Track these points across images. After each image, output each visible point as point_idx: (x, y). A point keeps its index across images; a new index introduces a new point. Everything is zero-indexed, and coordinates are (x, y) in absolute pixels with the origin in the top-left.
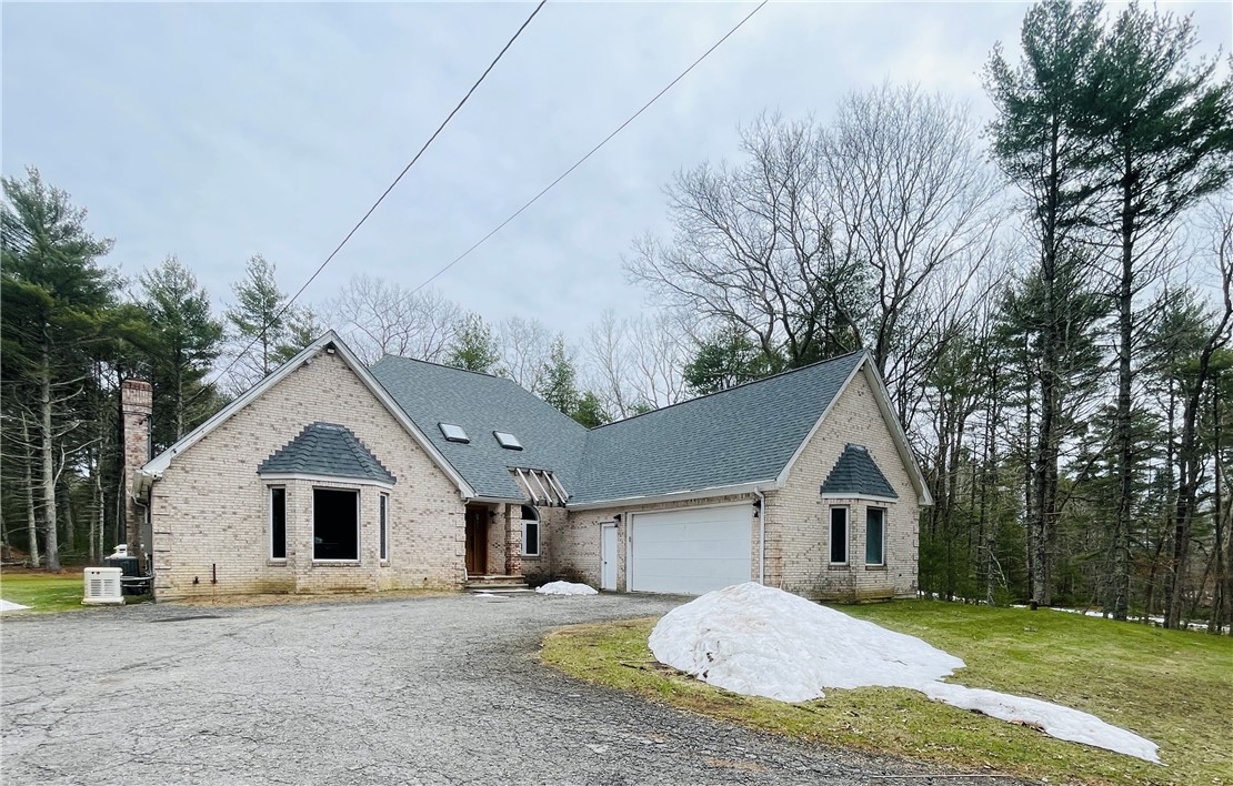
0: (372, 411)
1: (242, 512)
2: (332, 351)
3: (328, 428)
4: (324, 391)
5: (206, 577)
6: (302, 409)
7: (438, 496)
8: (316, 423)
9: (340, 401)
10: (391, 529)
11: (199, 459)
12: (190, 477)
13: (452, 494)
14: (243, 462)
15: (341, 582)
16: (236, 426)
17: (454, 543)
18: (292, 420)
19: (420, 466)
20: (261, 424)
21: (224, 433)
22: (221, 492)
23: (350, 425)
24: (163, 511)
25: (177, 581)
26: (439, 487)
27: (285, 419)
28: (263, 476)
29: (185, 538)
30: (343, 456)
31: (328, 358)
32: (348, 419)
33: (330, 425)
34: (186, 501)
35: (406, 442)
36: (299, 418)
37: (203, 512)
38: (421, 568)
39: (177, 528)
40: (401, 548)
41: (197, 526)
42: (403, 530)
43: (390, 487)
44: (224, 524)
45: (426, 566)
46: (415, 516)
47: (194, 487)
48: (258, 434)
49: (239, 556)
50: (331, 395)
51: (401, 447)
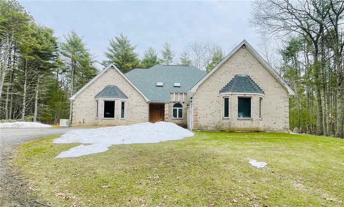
0: (122, 81)
1: (91, 107)
2: (113, 68)
3: (111, 86)
4: (111, 78)
5: (82, 122)
6: (105, 82)
7: (140, 101)
8: (108, 85)
9: (114, 79)
10: (126, 110)
11: (82, 95)
12: (80, 100)
13: (144, 101)
14: (91, 95)
15: (109, 123)
16: (90, 88)
17: (144, 114)
18: (103, 85)
19: (135, 94)
20: (96, 87)
21: (88, 89)
22: (86, 103)
23: (117, 85)
24: (75, 107)
25: (77, 123)
26: (140, 99)
27: (101, 85)
28: (95, 99)
29: (79, 113)
30: (113, 93)
31: (112, 69)
32: (116, 84)
33: (112, 85)
34: (79, 105)
35: (131, 88)
36: (105, 85)
37: (82, 107)
38: (134, 120)
39: (77, 111)
40: (129, 115)
41: (81, 110)
42: (130, 111)
43: (126, 100)
44: (87, 110)
45: (135, 120)
46: (133, 107)
47: (81, 102)
48: (95, 89)
49: (90, 117)
50: (113, 78)
51: (130, 89)
